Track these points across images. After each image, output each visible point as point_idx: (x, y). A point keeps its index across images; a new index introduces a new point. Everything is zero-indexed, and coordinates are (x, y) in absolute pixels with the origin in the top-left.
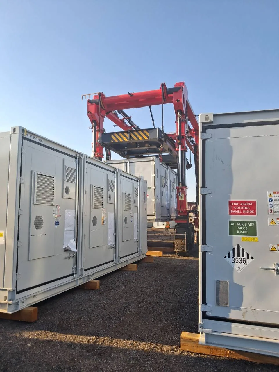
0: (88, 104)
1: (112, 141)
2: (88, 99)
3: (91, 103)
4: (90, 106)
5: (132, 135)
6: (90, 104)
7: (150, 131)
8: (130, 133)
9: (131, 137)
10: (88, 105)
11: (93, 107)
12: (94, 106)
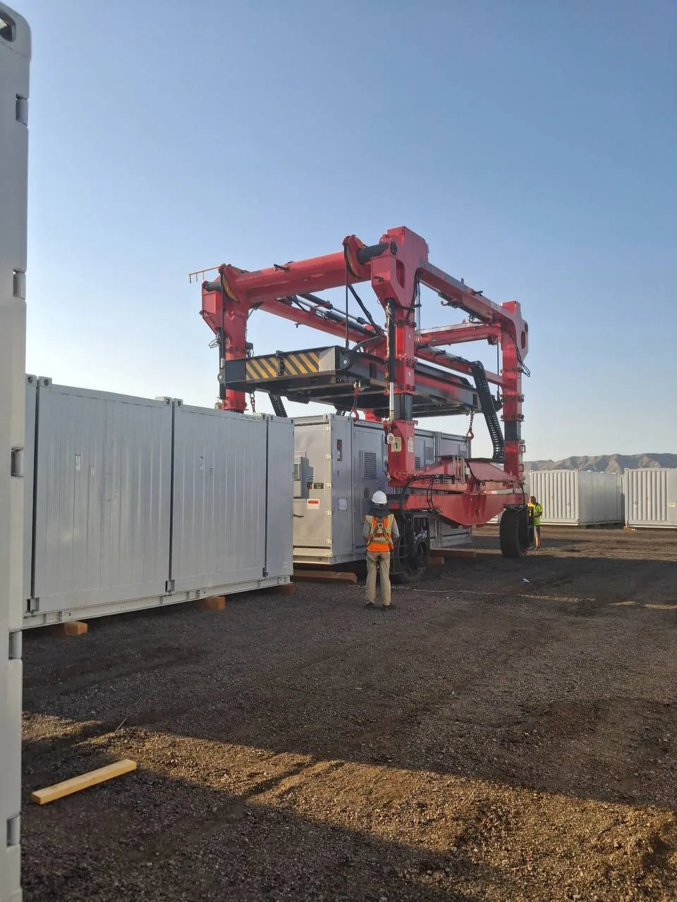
0: (203, 292)
1: (248, 378)
2: (203, 282)
3: (208, 291)
4: (206, 297)
5: (287, 364)
6: (206, 292)
7: (321, 354)
8: (282, 359)
9: (283, 367)
10: (203, 295)
11: (213, 298)
12: (214, 296)
